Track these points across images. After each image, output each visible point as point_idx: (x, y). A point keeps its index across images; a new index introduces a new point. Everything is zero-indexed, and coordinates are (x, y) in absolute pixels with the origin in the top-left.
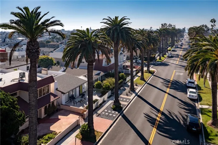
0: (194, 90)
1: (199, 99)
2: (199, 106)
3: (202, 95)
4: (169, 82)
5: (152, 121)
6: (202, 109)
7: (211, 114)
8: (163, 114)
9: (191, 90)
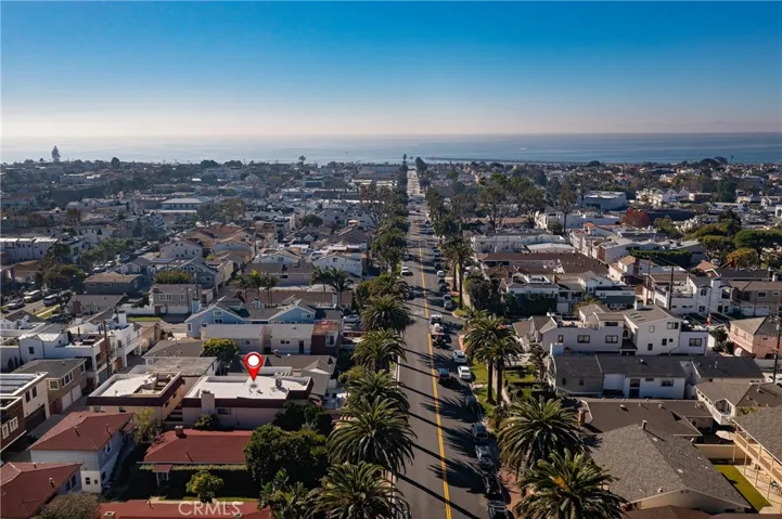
0: (467, 368)
1: (473, 378)
2: (473, 386)
3: (475, 373)
4: (429, 358)
5: (432, 409)
6: (477, 389)
7: (486, 393)
8: (439, 400)
9: (463, 368)
